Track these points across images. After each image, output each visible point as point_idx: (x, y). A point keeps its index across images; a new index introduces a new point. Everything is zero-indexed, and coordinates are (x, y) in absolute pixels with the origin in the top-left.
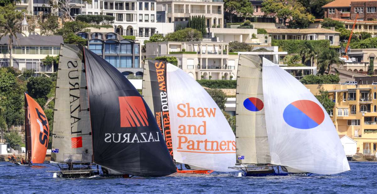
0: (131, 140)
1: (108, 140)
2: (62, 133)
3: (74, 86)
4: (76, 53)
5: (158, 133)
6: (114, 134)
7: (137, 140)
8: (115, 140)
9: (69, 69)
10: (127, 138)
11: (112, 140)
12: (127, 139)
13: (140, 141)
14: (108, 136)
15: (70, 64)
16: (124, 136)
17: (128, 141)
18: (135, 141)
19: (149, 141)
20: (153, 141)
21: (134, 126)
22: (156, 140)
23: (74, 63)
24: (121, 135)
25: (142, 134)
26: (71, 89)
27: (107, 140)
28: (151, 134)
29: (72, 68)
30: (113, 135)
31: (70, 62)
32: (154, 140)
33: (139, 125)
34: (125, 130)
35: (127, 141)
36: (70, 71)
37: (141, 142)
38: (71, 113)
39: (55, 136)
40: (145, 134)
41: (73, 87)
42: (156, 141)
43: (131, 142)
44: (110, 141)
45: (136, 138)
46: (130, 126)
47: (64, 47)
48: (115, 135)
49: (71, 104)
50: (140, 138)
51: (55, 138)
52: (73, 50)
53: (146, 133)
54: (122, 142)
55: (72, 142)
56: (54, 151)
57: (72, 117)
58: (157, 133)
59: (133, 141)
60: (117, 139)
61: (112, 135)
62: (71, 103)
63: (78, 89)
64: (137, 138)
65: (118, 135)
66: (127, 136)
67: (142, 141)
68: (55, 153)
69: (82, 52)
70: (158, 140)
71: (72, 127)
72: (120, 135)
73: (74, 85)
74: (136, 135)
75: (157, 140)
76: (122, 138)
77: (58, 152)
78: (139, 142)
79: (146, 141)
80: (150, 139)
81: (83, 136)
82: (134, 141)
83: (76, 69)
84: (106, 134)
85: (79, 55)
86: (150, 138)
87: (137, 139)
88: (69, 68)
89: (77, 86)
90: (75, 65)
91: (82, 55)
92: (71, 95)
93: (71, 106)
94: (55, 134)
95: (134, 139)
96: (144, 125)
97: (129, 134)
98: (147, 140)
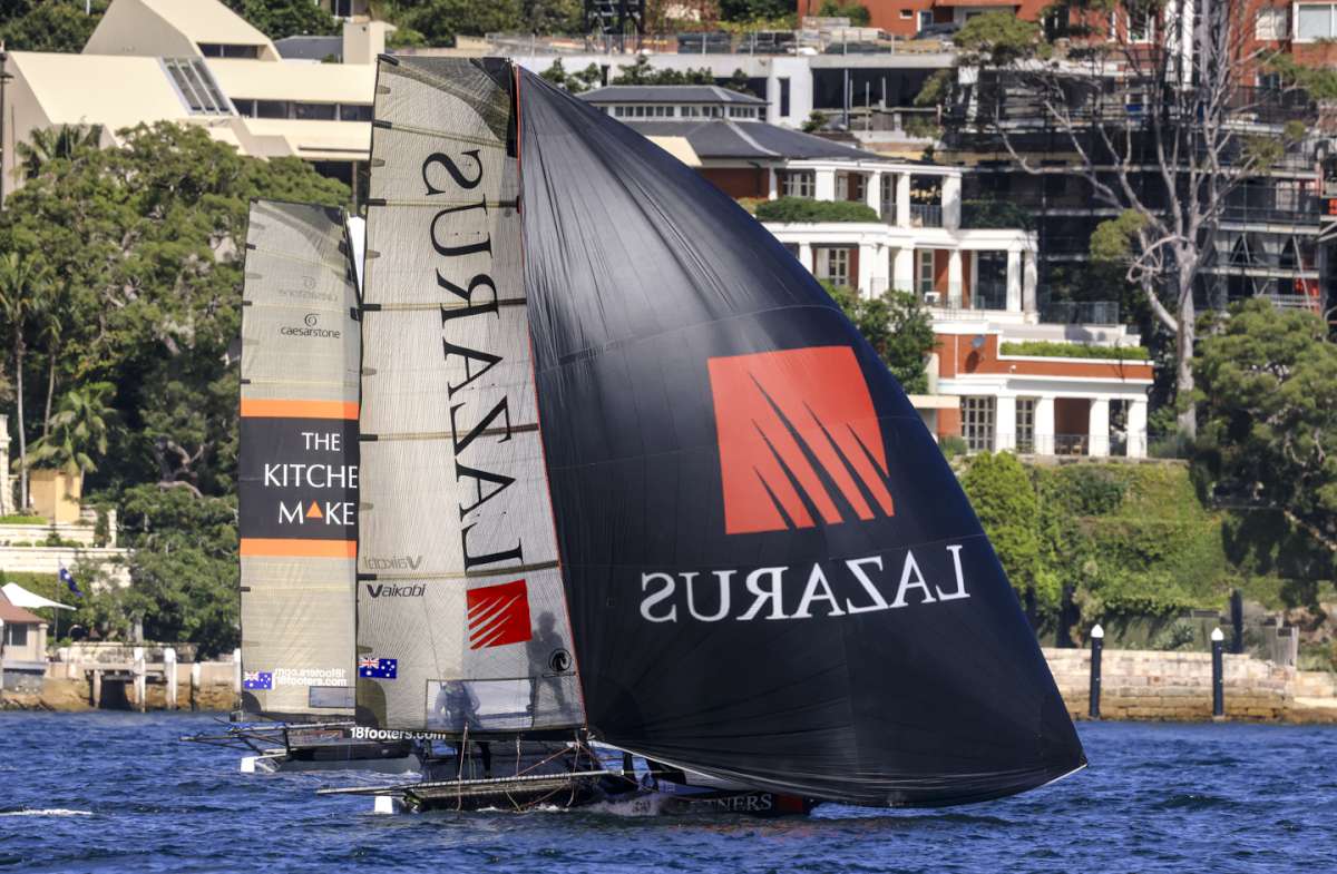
0: (790, 603)
1: (658, 610)
2: (414, 567)
3: (466, 295)
4: (471, 102)
5: (955, 549)
6: (689, 576)
7: (827, 602)
8: (698, 612)
9: (435, 197)
10: (767, 591)
11: (683, 610)
12: (769, 601)
13: (843, 606)
14: (658, 585)
15: (437, 169)
16: (752, 582)
17: (778, 613)
18: (819, 608)
19: (899, 602)
20: (929, 599)
21: (802, 519)
22: (945, 592)
23: (461, 162)
24: (731, 577)
25: (854, 565)
26: (447, 315)
27: (655, 610)
28: (910, 562)
29: (453, 193)
30: (684, 579)
31: (439, 157)
32: (934, 594)
33: (832, 516)
34: (751, 552)
35: (771, 613)
36: (438, 210)
37: (852, 609)
38: (459, 448)
39: (370, 588)
40: (875, 565)
41: (460, 302)
42: (943, 597)
43: (794, 616)
44: (672, 616)
45: (819, 590)
46: (782, 526)
47: (398, 72)
48: (694, 579)
49: (457, 398)
50: (847, 587)
51: (375, 596)
52: (456, 87)
53: (878, 560)
54: (739, 618)
55: (470, 616)
56: (373, 670)
57: (462, 471)
58: (951, 552)
59: (802, 612)
60: (708, 601)
61: (681, 583)
62: (452, 391)
63: (492, 307)
64: (824, 592)
65: (718, 577)
66: (765, 583)
67: (856, 605)
68: (377, 680)
69: (506, 98)
70: (962, 594)
71: (465, 532)
72: (724, 577)
73: (466, 289)
74: (817, 574)
75: (955, 590)
76: (742, 598)
77: (393, 675)
78: (837, 612)
79: (881, 604)
80: (908, 591)
81: (528, 576)
82: (809, 611)
83: (473, 196)
84: (646, 579)
85: (489, 116)
86: (904, 585)
87: (829, 595)
88: (432, 191)
89: (481, 295)
90: (470, 174)
91: (505, 112)
92: (449, 349)
93: (453, 410)
94: (373, 577)
95: (809, 596)
96: (865, 513)
97: (777, 573)
98: (890, 599)
